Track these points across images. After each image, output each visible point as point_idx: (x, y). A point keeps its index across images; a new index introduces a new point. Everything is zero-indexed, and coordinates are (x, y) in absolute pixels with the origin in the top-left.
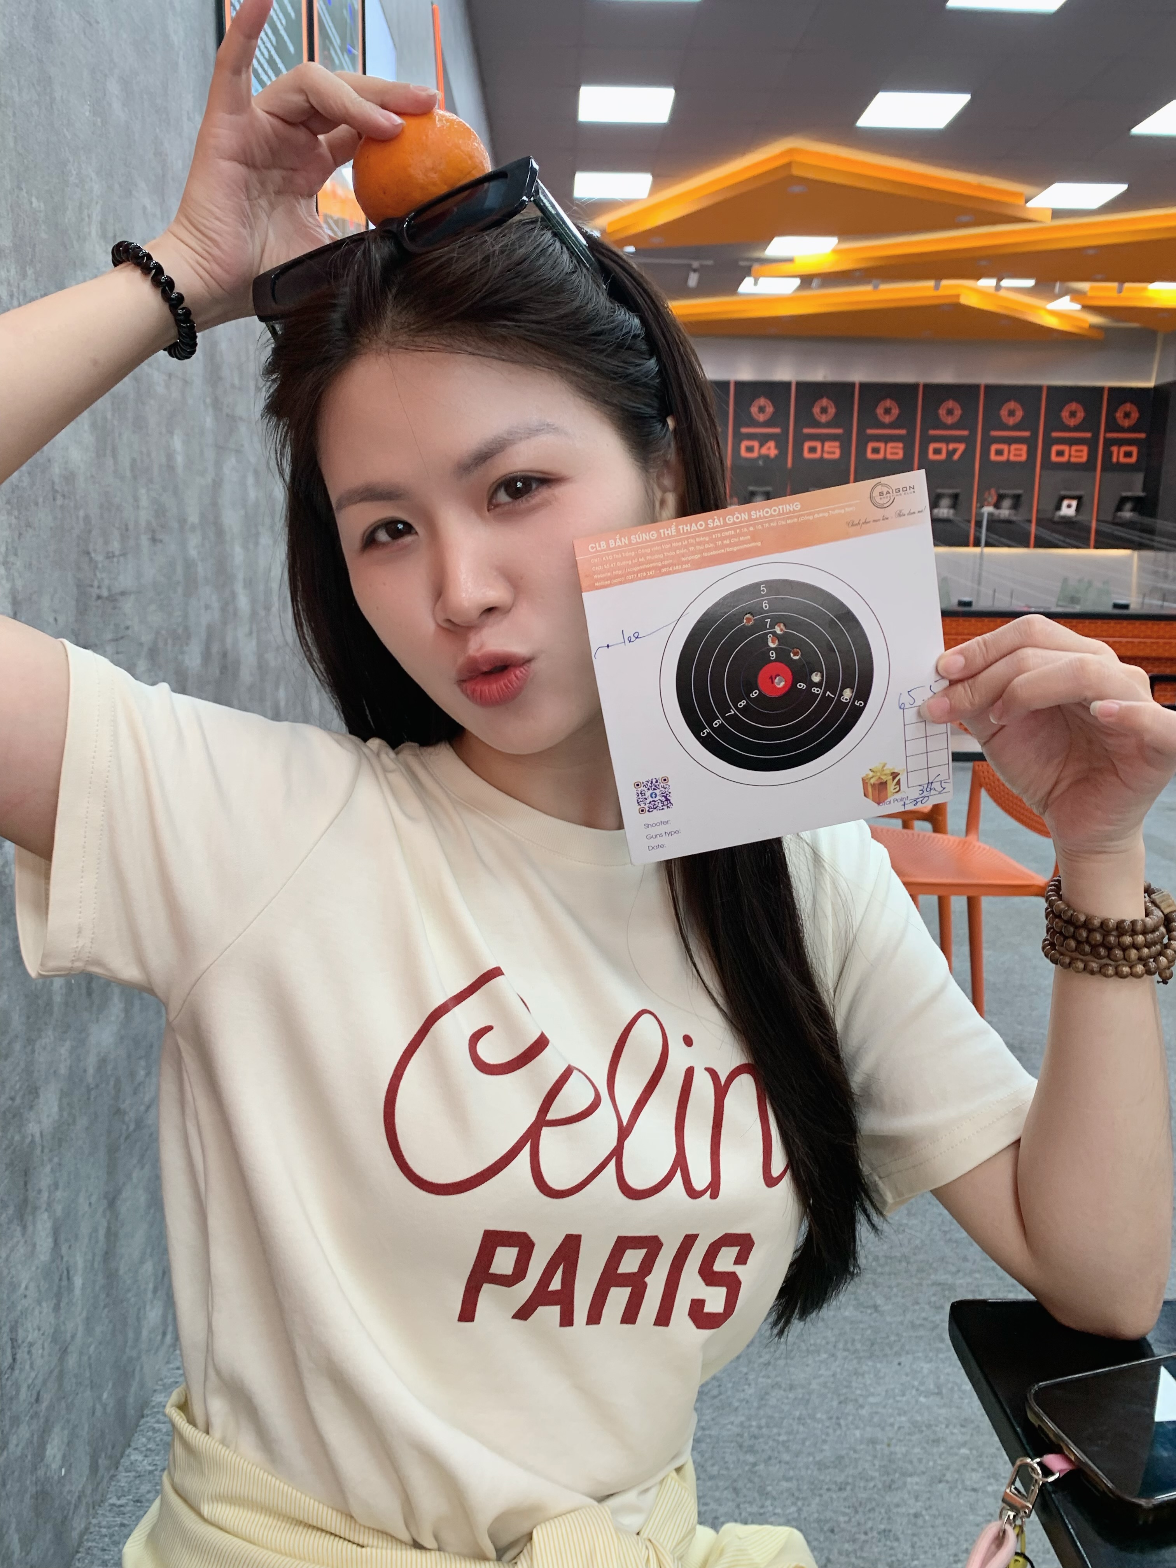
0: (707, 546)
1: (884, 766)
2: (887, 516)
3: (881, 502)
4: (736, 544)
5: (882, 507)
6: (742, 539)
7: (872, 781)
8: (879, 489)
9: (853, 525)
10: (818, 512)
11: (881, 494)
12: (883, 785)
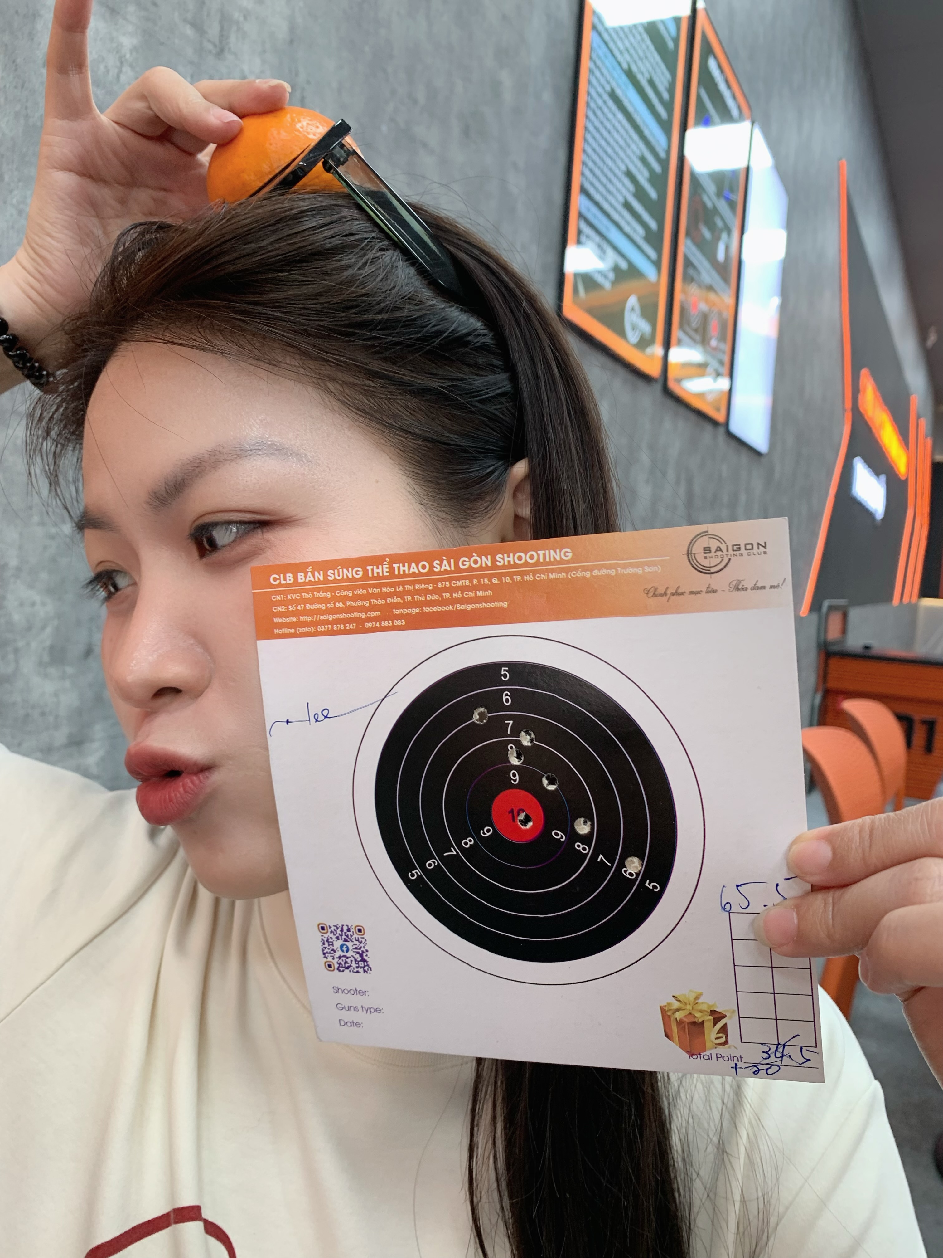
0: (429, 597)
1: (697, 998)
2: (714, 587)
3: (706, 563)
4: (470, 601)
5: (705, 571)
6: (480, 593)
7: (679, 1015)
8: (704, 542)
9: (655, 595)
10: (600, 567)
11: (707, 550)
12: (697, 1026)
